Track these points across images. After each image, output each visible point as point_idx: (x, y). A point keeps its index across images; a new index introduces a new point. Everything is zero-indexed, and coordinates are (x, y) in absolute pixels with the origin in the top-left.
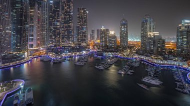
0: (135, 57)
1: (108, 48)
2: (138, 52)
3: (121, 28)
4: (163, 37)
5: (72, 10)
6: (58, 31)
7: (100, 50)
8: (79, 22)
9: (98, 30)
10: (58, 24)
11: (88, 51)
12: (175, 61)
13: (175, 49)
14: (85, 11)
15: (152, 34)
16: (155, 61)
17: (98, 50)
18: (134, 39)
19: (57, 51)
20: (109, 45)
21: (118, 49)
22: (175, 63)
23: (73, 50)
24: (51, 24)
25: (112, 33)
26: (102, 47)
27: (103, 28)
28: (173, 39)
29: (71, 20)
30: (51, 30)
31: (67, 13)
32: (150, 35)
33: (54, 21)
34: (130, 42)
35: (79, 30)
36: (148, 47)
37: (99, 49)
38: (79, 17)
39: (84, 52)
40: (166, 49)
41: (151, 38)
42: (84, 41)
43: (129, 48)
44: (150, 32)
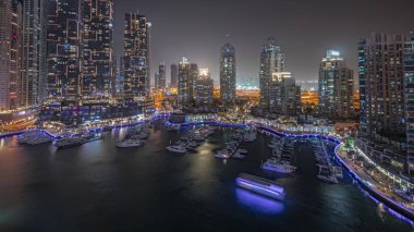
0: (249, 121)
1: (194, 106)
2: (254, 113)
3: (222, 63)
4: (297, 82)
5: (111, 17)
6: (72, 66)
7: (177, 111)
8: (129, 47)
9: (173, 67)
10: (73, 48)
11: (150, 113)
12: (317, 125)
13: (316, 103)
14: (143, 22)
15: (279, 75)
16: (284, 128)
17: (172, 110)
18: (247, 87)
19: (69, 118)
20: (197, 100)
21: (216, 106)
22: (316, 129)
23: (112, 112)
24: (50, 48)
25: (203, 72)
26: (182, 103)
27: (185, 62)
28: (313, 85)
29: (108, 41)
30: (52, 63)
31: (97, 23)
32: (276, 77)
33: (62, 42)
34: (240, 91)
35: (127, 66)
36: (272, 102)
37: (175, 108)
38: (128, 36)
39: (141, 117)
40: (301, 104)
41: (277, 84)
42: (141, 90)
43: (237, 104)
44: (276, 71)
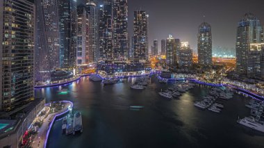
0: (225, 83)
1: (178, 68)
2: (230, 76)
3: (200, 37)
5: (127, 15)
6: (109, 43)
7: (166, 70)
8: (136, 31)
9: (163, 42)
10: (110, 34)
11: (149, 70)
14: (144, 15)
15: (258, 45)
17: (163, 70)
18: (224, 54)
19: (109, 68)
20: (180, 62)
21: (194, 69)
23: (128, 68)
24: (100, 34)
25: (185, 44)
26: (169, 65)
27: (170, 38)
29: (125, 28)
30: (101, 41)
31: (121, 19)
32: (255, 48)
33: (105, 31)
34: (217, 58)
35: (135, 42)
36: (250, 69)
37: (164, 68)
38: (136, 24)
39: (143, 72)
41: (256, 53)
42: (143, 56)
43: (213, 68)
44: (255, 42)
